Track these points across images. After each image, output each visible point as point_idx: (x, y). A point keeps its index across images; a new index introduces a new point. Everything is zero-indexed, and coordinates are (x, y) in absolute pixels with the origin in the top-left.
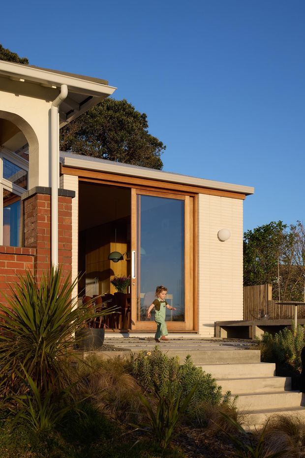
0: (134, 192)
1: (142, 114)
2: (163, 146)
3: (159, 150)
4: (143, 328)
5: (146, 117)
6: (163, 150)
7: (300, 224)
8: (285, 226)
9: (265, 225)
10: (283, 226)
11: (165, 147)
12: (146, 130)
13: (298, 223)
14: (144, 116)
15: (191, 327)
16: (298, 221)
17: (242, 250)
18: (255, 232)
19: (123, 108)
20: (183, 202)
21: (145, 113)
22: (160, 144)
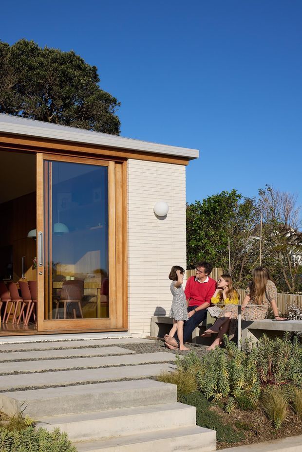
0: (40, 157)
1: (91, 66)
2: (117, 103)
3: (113, 107)
4: (54, 329)
5: (97, 70)
6: (116, 107)
7: (270, 188)
8: (240, 197)
9: (215, 195)
10: (237, 197)
11: (119, 103)
12: (97, 84)
13: (267, 187)
14: (94, 69)
15: (120, 324)
16: (267, 185)
17: (185, 227)
18: (204, 204)
19: (70, 59)
20: (106, 168)
21: (95, 66)
22: (114, 101)
